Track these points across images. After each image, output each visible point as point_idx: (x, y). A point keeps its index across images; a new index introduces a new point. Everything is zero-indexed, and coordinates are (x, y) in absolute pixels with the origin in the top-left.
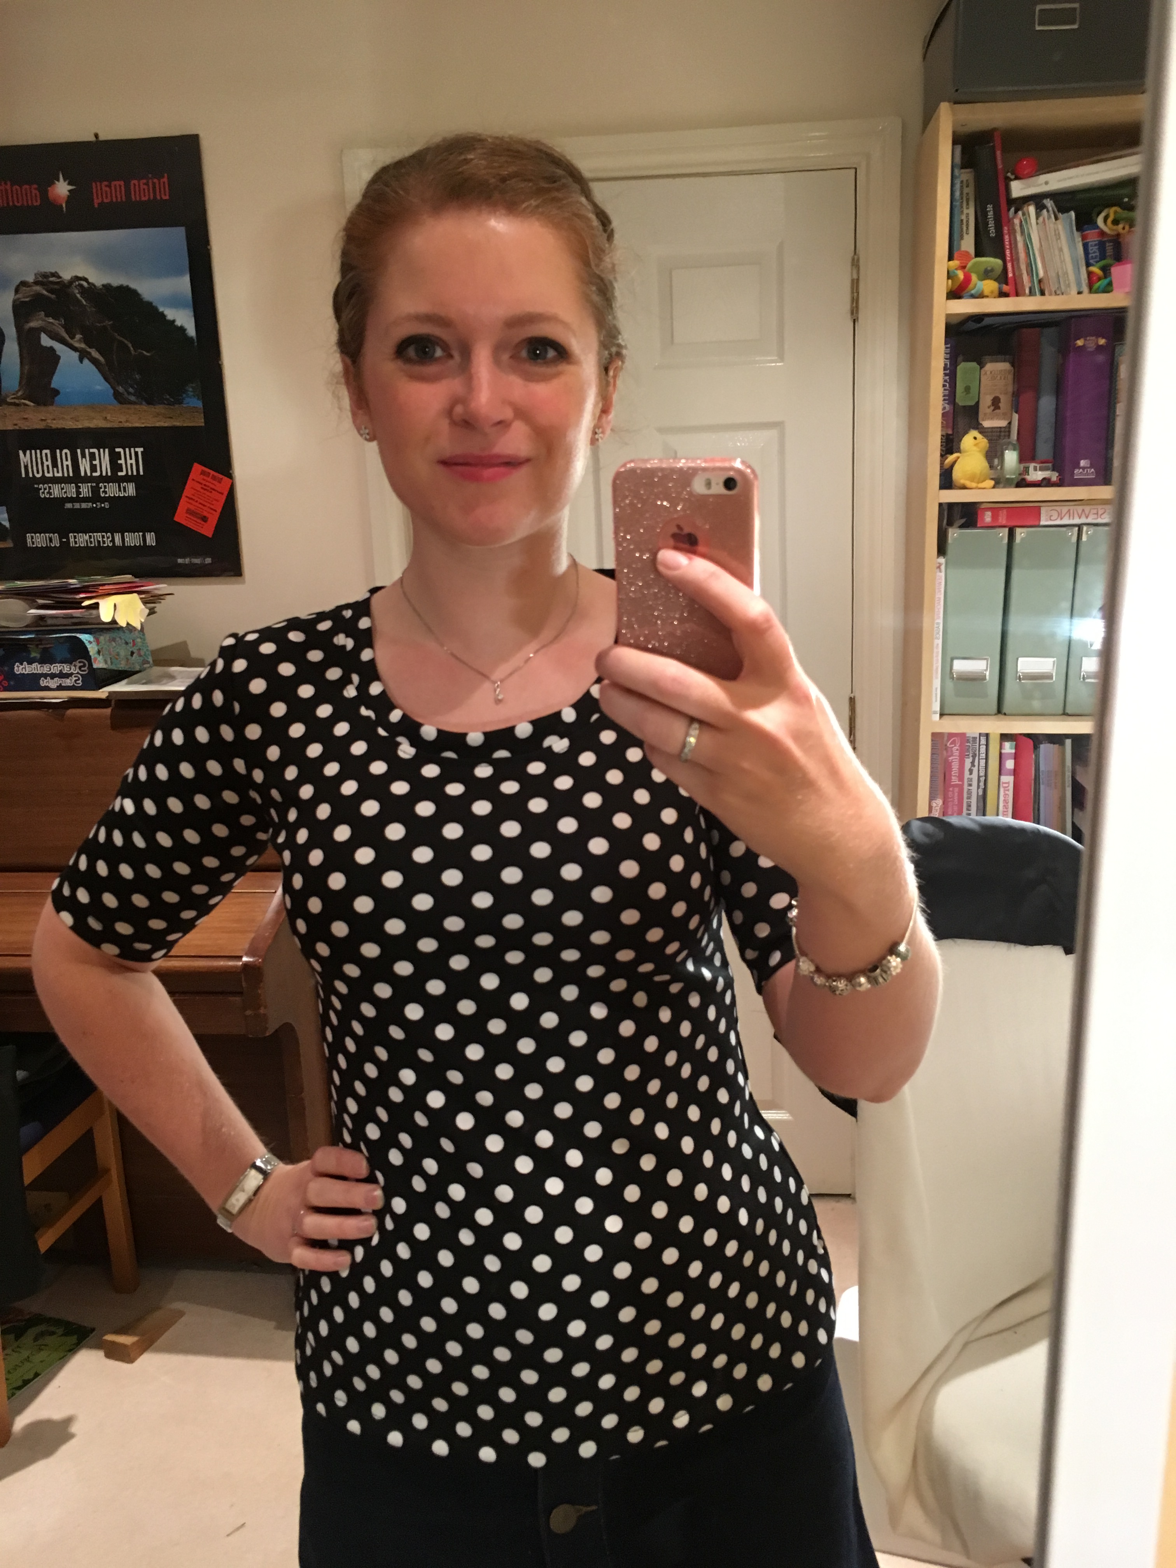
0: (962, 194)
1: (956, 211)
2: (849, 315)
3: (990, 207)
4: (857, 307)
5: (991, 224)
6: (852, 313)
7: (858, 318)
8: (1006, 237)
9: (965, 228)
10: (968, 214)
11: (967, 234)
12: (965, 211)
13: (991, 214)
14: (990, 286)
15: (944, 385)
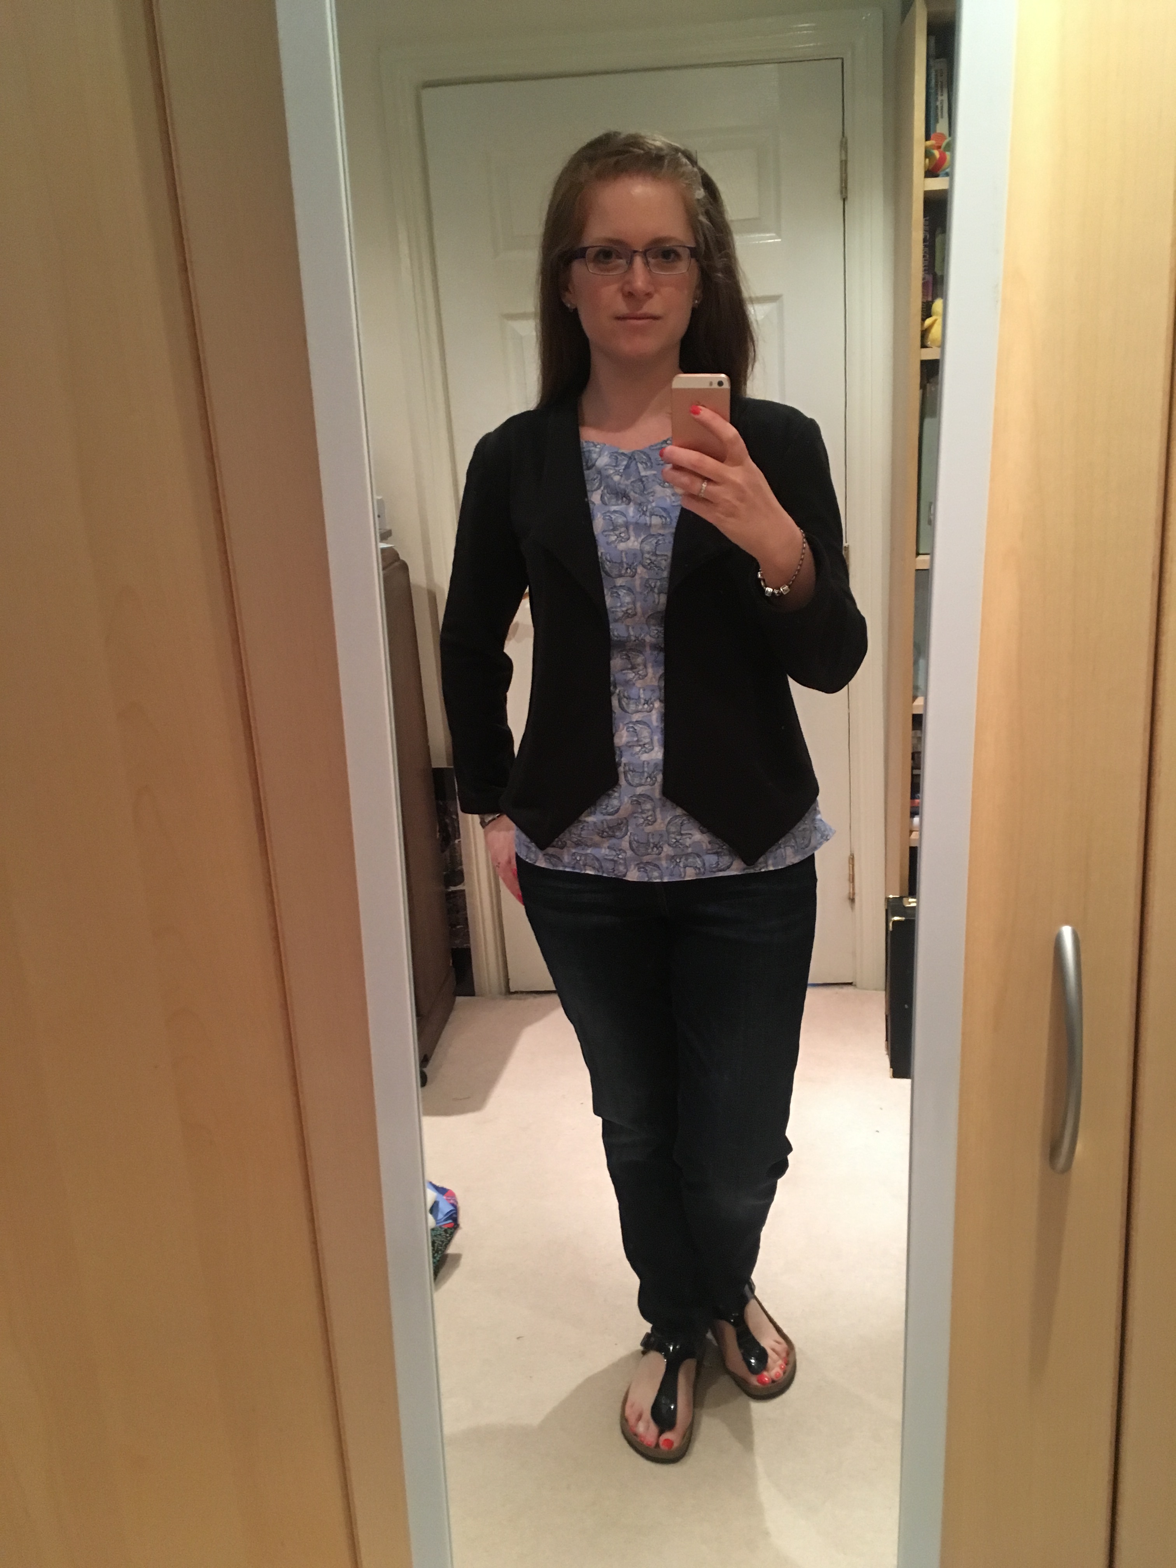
0: (936, 82)
1: (932, 98)
2: (839, 196)
4: (846, 188)
6: (841, 192)
7: (847, 197)
9: (939, 113)
10: (942, 101)
11: (942, 117)
12: (940, 98)
15: (924, 256)
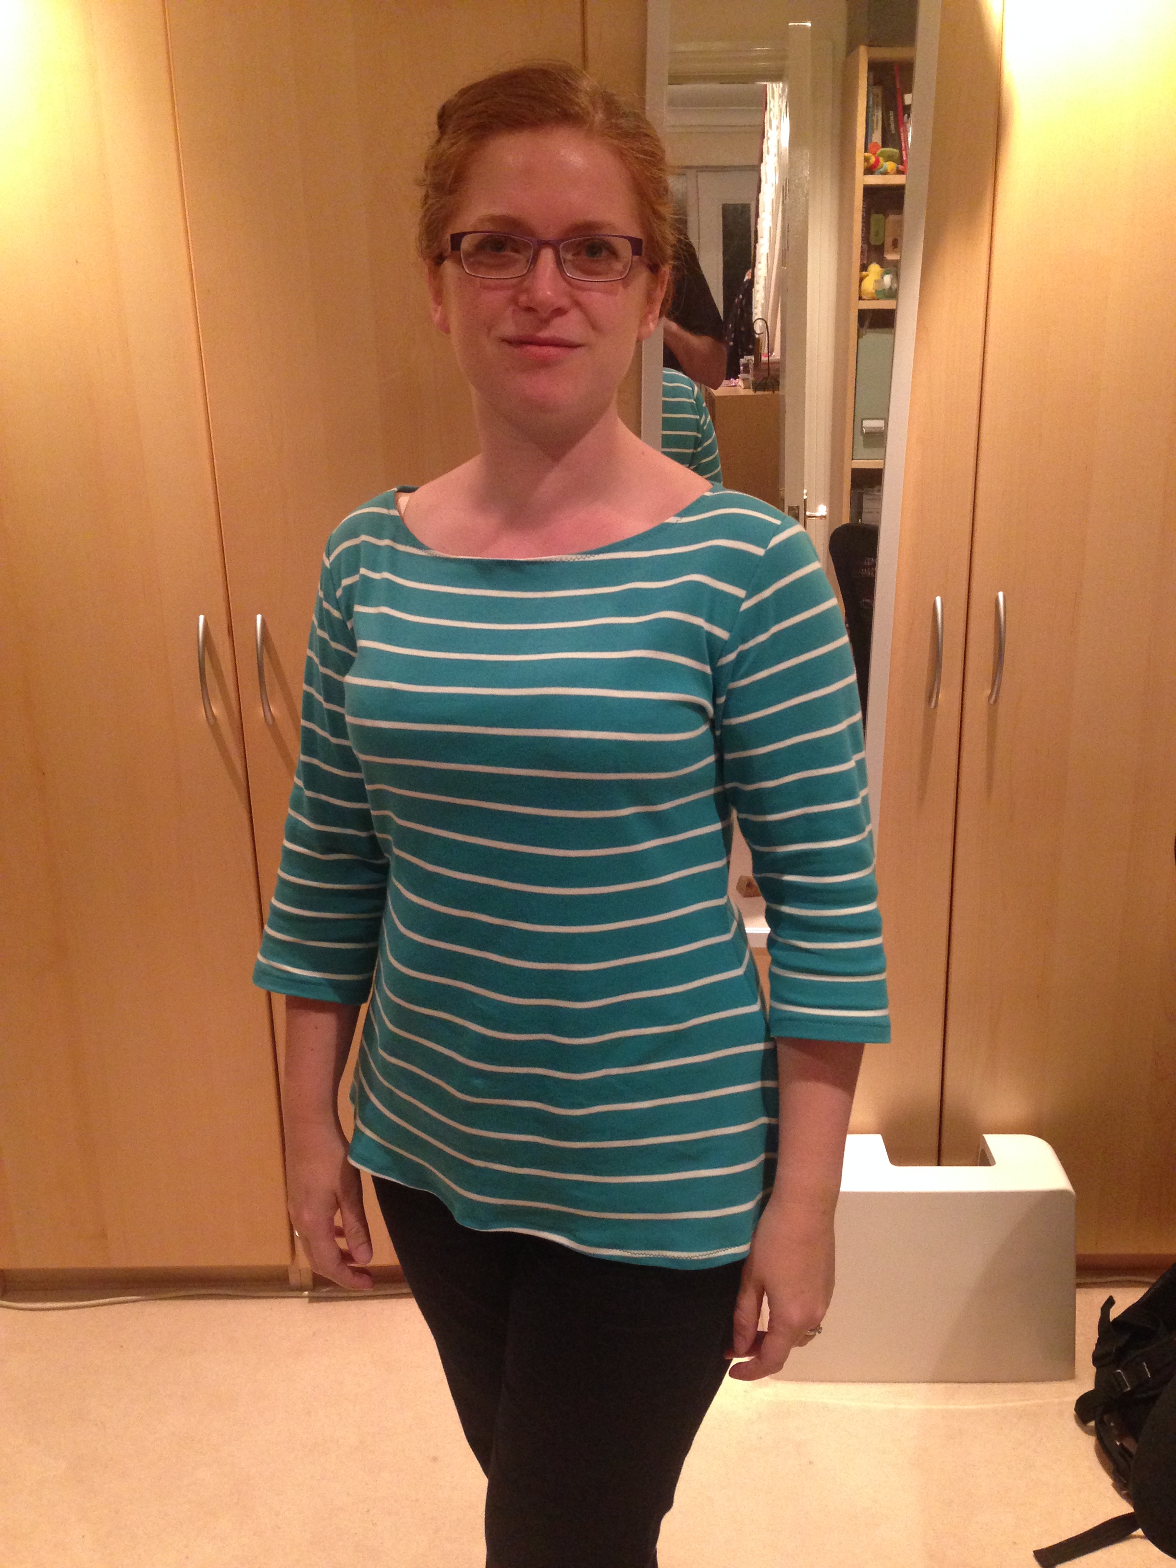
0: (873, 103)
1: (870, 114)
3: (891, 113)
5: (893, 126)
8: (902, 135)
9: (875, 127)
10: (877, 116)
11: (877, 129)
12: (876, 114)
13: (892, 118)
14: (890, 166)
15: (863, 230)
